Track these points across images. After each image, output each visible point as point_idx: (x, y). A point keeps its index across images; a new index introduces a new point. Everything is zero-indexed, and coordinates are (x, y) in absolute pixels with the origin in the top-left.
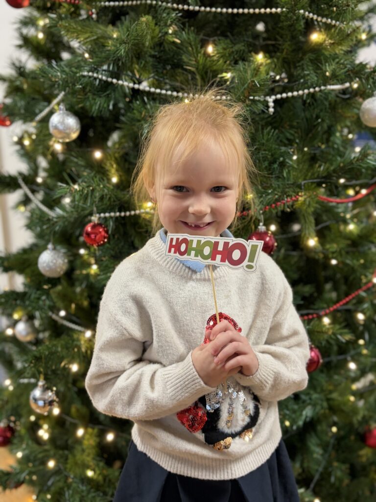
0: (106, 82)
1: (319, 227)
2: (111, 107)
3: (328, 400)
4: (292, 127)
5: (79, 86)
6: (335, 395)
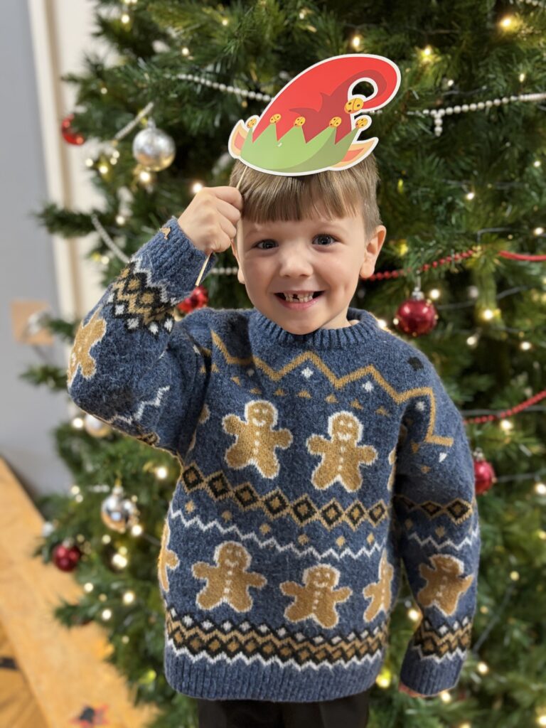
0: (211, 88)
1: (503, 295)
2: (217, 123)
3: (504, 534)
4: (469, 153)
5: (173, 96)
6: (515, 528)
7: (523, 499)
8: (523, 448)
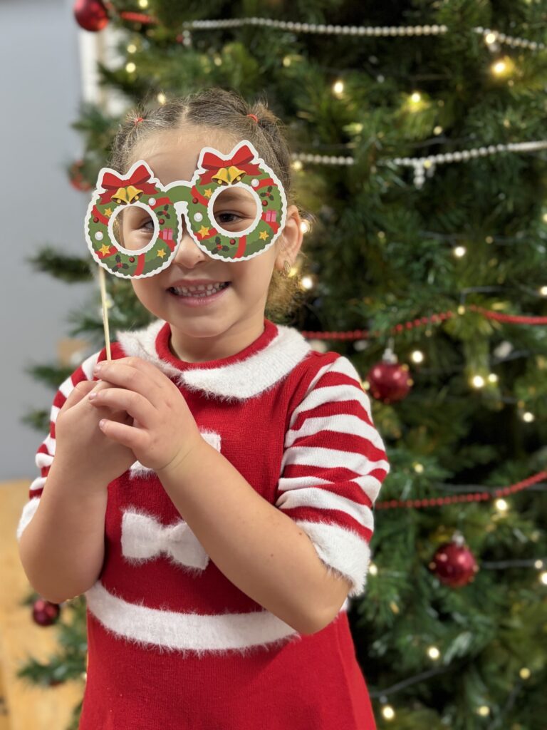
3: (502, 628)
6: (515, 621)
7: (528, 588)
8: (518, 533)
